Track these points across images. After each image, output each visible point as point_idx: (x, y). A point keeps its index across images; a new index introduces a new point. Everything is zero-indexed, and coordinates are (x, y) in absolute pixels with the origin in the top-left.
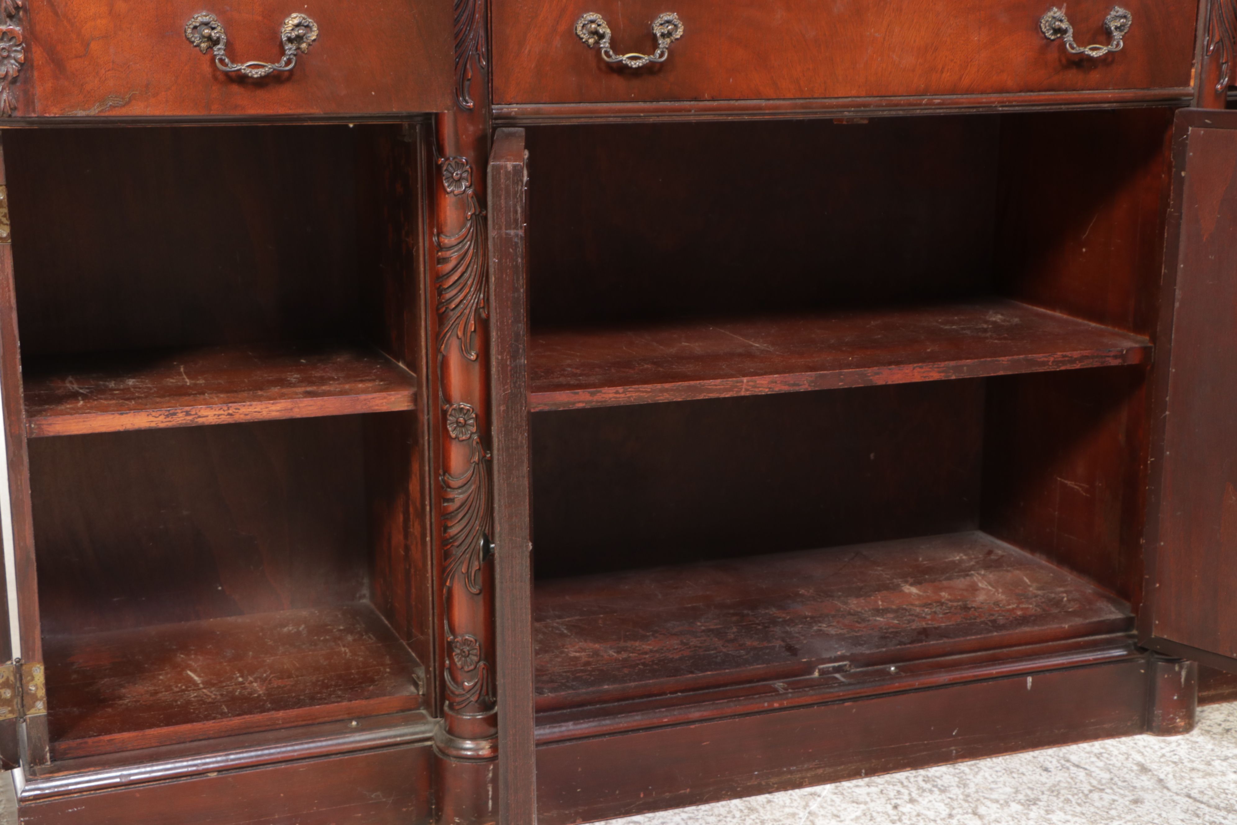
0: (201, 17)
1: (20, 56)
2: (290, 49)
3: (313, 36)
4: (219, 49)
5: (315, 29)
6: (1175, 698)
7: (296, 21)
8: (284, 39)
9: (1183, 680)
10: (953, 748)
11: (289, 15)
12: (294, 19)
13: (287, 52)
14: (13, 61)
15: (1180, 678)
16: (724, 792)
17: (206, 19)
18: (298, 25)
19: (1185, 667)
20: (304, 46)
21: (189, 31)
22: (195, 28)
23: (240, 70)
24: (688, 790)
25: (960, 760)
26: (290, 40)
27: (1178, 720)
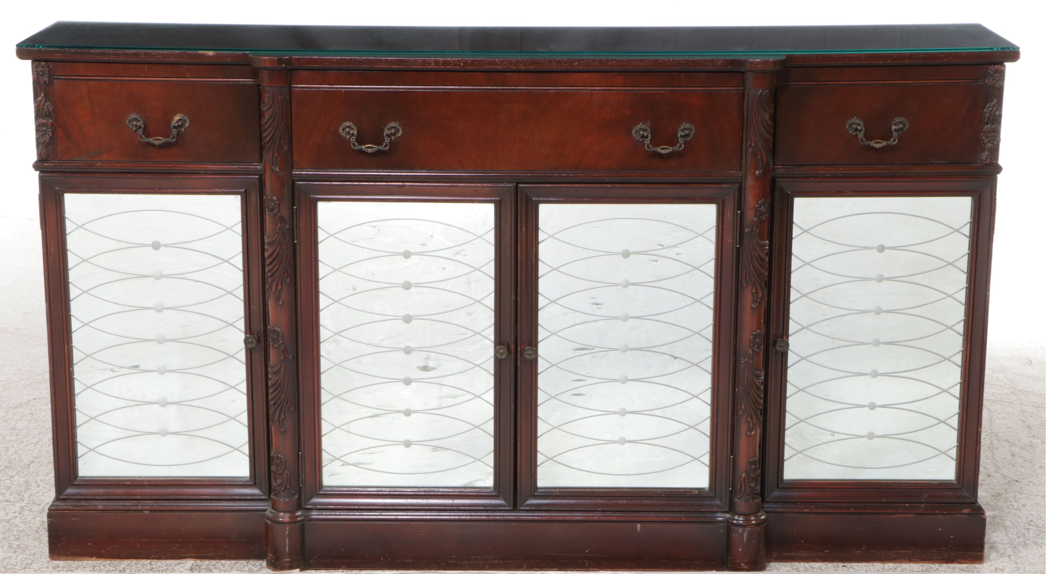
0: (133, 116)
1: (51, 134)
2: (174, 132)
3: (187, 125)
4: (140, 131)
5: (188, 121)
6: (740, 550)
7: (179, 118)
8: (172, 126)
9: (745, 539)
10: (586, 561)
11: (175, 115)
12: (177, 118)
13: (173, 133)
14: (47, 136)
15: (743, 538)
16: (433, 565)
17: (136, 117)
18: (180, 120)
19: (746, 531)
20: (183, 129)
21: (127, 122)
22: (130, 120)
23: (150, 141)
24: (411, 560)
25: (591, 569)
26: (174, 127)
27: (743, 565)
